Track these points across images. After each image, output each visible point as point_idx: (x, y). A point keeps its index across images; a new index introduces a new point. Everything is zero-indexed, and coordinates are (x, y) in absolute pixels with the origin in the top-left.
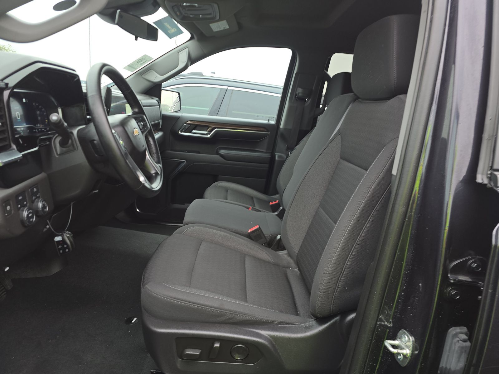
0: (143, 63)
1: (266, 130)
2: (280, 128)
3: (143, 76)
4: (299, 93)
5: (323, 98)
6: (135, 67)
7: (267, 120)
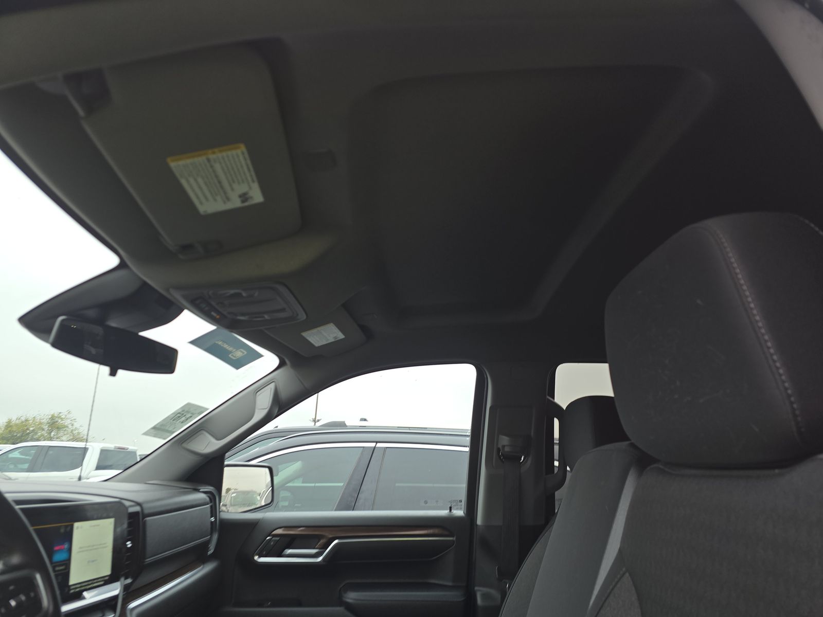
0: (187, 419)
1: (446, 533)
2: (477, 525)
3: (185, 445)
4: (504, 446)
5: (556, 448)
6: (170, 429)
7: (446, 510)
